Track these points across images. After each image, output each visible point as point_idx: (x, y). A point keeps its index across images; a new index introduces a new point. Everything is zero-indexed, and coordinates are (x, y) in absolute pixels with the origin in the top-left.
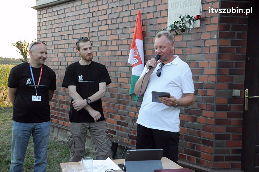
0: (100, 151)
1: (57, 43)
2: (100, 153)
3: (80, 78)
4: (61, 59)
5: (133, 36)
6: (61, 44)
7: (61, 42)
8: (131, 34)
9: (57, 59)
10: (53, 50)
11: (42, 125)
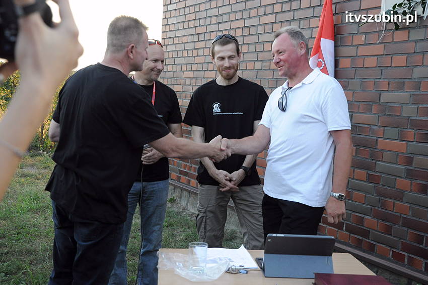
0: (252, 240)
1: (191, 46)
2: (251, 242)
3: (216, 108)
4: (196, 74)
5: (316, 33)
6: (198, 49)
7: (198, 45)
8: (314, 29)
9: (190, 74)
10: (186, 59)
11: (156, 186)
